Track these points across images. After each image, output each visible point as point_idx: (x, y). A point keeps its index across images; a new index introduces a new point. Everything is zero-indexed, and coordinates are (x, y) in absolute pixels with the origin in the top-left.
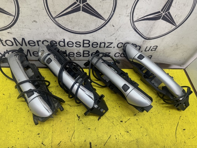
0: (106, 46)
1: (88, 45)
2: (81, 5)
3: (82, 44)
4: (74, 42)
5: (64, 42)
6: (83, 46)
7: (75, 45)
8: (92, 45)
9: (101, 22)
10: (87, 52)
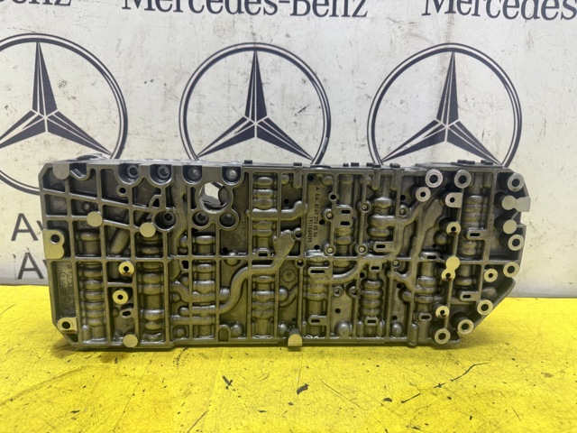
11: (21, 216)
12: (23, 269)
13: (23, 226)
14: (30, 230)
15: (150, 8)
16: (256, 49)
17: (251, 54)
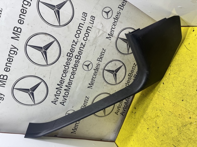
2: (115, 73)
3: (130, 77)
6: (131, 76)
11: (115, 113)
12: (122, 115)
13: (117, 113)
14: (117, 112)
15: (93, 85)
16: (104, 69)
17: (105, 70)
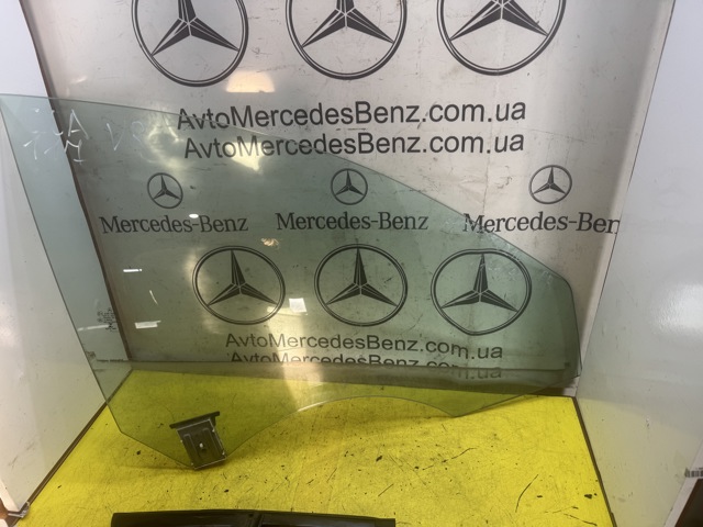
0: (407, 347)
1: (375, 345)
4: (354, 339)
5: (339, 340)
7: (355, 344)
8: (383, 344)
9: (390, 309)
10: (376, 359)
